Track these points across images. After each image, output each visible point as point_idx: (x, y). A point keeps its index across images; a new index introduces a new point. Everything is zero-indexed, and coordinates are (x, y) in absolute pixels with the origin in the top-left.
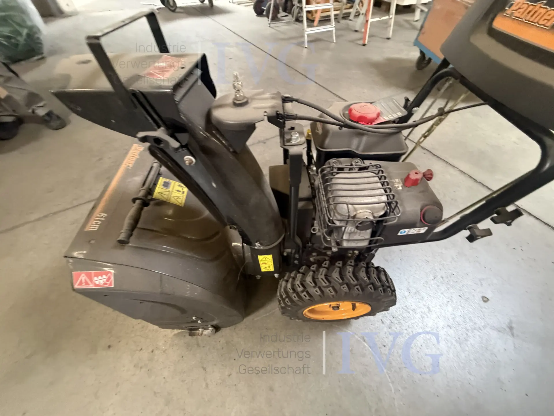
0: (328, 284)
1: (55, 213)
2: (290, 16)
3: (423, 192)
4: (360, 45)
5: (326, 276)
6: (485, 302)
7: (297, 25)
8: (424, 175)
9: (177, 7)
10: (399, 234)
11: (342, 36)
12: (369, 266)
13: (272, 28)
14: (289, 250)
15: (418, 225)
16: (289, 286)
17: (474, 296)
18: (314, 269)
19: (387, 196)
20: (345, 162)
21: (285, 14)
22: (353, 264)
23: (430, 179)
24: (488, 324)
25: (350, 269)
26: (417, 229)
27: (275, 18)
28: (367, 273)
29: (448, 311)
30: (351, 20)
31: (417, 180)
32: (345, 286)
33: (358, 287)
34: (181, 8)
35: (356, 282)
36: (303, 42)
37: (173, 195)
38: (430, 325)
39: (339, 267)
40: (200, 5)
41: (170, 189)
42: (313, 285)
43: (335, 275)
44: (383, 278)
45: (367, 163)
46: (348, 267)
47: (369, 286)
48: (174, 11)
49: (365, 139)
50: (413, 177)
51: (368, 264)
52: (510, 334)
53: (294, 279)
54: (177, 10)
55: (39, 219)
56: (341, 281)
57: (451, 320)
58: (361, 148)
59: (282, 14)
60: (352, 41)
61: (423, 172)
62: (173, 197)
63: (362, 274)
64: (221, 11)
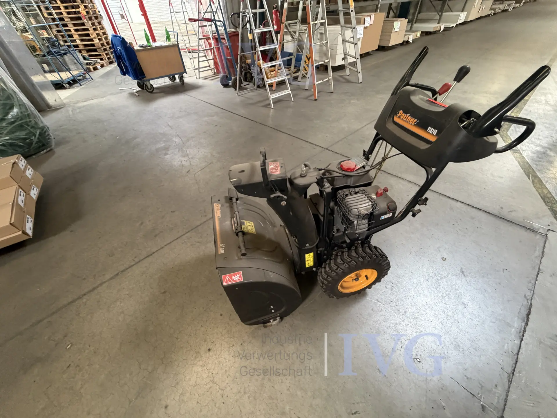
0: (351, 259)
1: (123, 271)
2: (251, 85)
3: (385, 198)
4: (312, 100)
5: (348, 256)
6: (444, 260)
7: (261, 91)
8: (384, 190)
9: (154, 88)
10: (381, 219)
11: (297, 95)
12: (370, 247)
13: (240, 95)
14: (321, 249)
15: (388, 213)
16: (328, 269)
17: (437, 259)
18: (340, 254)
19: (371, 202)
20: (346, 191)
21: (247, 83)
22: (361, 246)
23: (387, 191)
24: (449, 273)
25: (361, 249)
26: (388, 215)
27: (241, 88)
28: (370, 249)
29: (424, 271)
30: (299, 81)
31: (381, 193)
32: (360, 258)
33: (368, 257)
34: (158, 88)
35: (365, 255)
36: (270, 104)
38: (415, 282)
39: (354, 249)
40: (171, 84)
42: (343, 262)
43: (353, 254)
44: (379, 250)
45: (357, 189)
46: (359, 248)
47: (373, 255)
48: (151, 92)
49: (352, 178)
50: (380, 192)
51: (369, 245)
52: (463, 275)
53: (329, 264)
54: (155, 91)
55: (112, 278)
56: (358, 256)
57: (427, 276)
58: (352, 183)
59: (245, 83)
60: (306, 98)
61: (383, 189)
62: (250, 229)
63: (368, 250)
64: (193, 87)
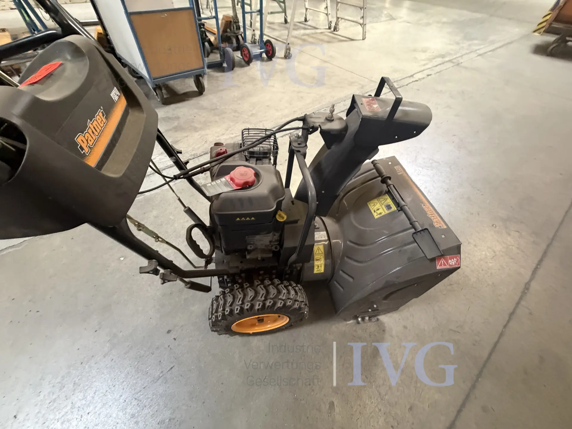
37: (378, 204)
41: (383, 206)
62: (377, 203)
